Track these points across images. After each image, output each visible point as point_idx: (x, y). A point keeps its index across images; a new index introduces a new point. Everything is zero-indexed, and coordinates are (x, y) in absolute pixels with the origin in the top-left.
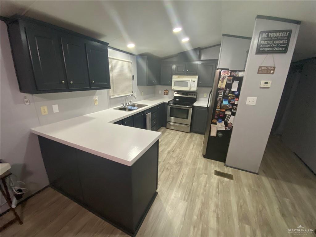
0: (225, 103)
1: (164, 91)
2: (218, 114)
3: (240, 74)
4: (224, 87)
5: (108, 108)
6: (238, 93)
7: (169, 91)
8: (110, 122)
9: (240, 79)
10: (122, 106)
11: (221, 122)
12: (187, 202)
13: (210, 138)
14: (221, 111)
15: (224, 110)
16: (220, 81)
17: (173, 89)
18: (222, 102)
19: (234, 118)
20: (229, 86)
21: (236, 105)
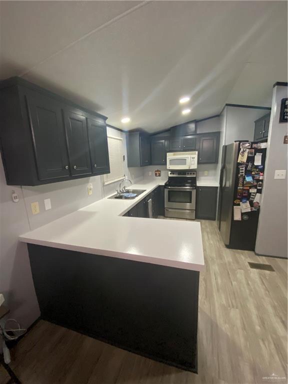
0: (249, 179)
1: (156, 171)
2: (241, 193)
3: (263, 146)
4: (245, 161)
5: (102, 198)
6: (262, 166)
7: (162, 171)
8: (120, 215)
9: (264, 151)
10: (116, 193)
11: (246, 202)
12: (237, 310)
13: (234, 223)
14: (245, 190)
15: (248, 188)
16: (240, 155)
17: (168, 168)
18: (244, 179)
19: (261, 197)
20: (251, 159)
21: (262, 181)
